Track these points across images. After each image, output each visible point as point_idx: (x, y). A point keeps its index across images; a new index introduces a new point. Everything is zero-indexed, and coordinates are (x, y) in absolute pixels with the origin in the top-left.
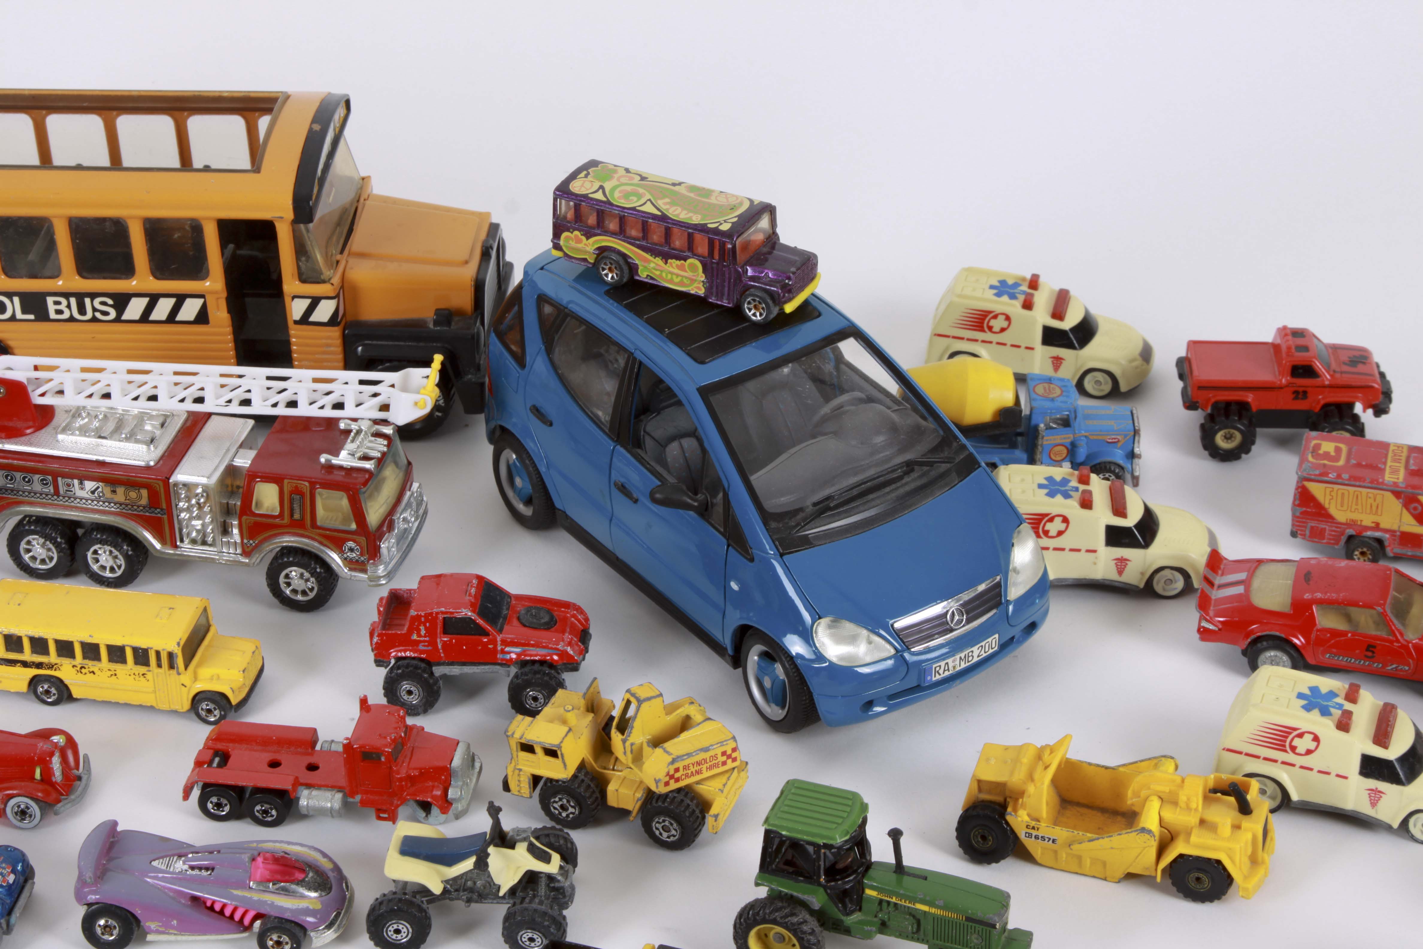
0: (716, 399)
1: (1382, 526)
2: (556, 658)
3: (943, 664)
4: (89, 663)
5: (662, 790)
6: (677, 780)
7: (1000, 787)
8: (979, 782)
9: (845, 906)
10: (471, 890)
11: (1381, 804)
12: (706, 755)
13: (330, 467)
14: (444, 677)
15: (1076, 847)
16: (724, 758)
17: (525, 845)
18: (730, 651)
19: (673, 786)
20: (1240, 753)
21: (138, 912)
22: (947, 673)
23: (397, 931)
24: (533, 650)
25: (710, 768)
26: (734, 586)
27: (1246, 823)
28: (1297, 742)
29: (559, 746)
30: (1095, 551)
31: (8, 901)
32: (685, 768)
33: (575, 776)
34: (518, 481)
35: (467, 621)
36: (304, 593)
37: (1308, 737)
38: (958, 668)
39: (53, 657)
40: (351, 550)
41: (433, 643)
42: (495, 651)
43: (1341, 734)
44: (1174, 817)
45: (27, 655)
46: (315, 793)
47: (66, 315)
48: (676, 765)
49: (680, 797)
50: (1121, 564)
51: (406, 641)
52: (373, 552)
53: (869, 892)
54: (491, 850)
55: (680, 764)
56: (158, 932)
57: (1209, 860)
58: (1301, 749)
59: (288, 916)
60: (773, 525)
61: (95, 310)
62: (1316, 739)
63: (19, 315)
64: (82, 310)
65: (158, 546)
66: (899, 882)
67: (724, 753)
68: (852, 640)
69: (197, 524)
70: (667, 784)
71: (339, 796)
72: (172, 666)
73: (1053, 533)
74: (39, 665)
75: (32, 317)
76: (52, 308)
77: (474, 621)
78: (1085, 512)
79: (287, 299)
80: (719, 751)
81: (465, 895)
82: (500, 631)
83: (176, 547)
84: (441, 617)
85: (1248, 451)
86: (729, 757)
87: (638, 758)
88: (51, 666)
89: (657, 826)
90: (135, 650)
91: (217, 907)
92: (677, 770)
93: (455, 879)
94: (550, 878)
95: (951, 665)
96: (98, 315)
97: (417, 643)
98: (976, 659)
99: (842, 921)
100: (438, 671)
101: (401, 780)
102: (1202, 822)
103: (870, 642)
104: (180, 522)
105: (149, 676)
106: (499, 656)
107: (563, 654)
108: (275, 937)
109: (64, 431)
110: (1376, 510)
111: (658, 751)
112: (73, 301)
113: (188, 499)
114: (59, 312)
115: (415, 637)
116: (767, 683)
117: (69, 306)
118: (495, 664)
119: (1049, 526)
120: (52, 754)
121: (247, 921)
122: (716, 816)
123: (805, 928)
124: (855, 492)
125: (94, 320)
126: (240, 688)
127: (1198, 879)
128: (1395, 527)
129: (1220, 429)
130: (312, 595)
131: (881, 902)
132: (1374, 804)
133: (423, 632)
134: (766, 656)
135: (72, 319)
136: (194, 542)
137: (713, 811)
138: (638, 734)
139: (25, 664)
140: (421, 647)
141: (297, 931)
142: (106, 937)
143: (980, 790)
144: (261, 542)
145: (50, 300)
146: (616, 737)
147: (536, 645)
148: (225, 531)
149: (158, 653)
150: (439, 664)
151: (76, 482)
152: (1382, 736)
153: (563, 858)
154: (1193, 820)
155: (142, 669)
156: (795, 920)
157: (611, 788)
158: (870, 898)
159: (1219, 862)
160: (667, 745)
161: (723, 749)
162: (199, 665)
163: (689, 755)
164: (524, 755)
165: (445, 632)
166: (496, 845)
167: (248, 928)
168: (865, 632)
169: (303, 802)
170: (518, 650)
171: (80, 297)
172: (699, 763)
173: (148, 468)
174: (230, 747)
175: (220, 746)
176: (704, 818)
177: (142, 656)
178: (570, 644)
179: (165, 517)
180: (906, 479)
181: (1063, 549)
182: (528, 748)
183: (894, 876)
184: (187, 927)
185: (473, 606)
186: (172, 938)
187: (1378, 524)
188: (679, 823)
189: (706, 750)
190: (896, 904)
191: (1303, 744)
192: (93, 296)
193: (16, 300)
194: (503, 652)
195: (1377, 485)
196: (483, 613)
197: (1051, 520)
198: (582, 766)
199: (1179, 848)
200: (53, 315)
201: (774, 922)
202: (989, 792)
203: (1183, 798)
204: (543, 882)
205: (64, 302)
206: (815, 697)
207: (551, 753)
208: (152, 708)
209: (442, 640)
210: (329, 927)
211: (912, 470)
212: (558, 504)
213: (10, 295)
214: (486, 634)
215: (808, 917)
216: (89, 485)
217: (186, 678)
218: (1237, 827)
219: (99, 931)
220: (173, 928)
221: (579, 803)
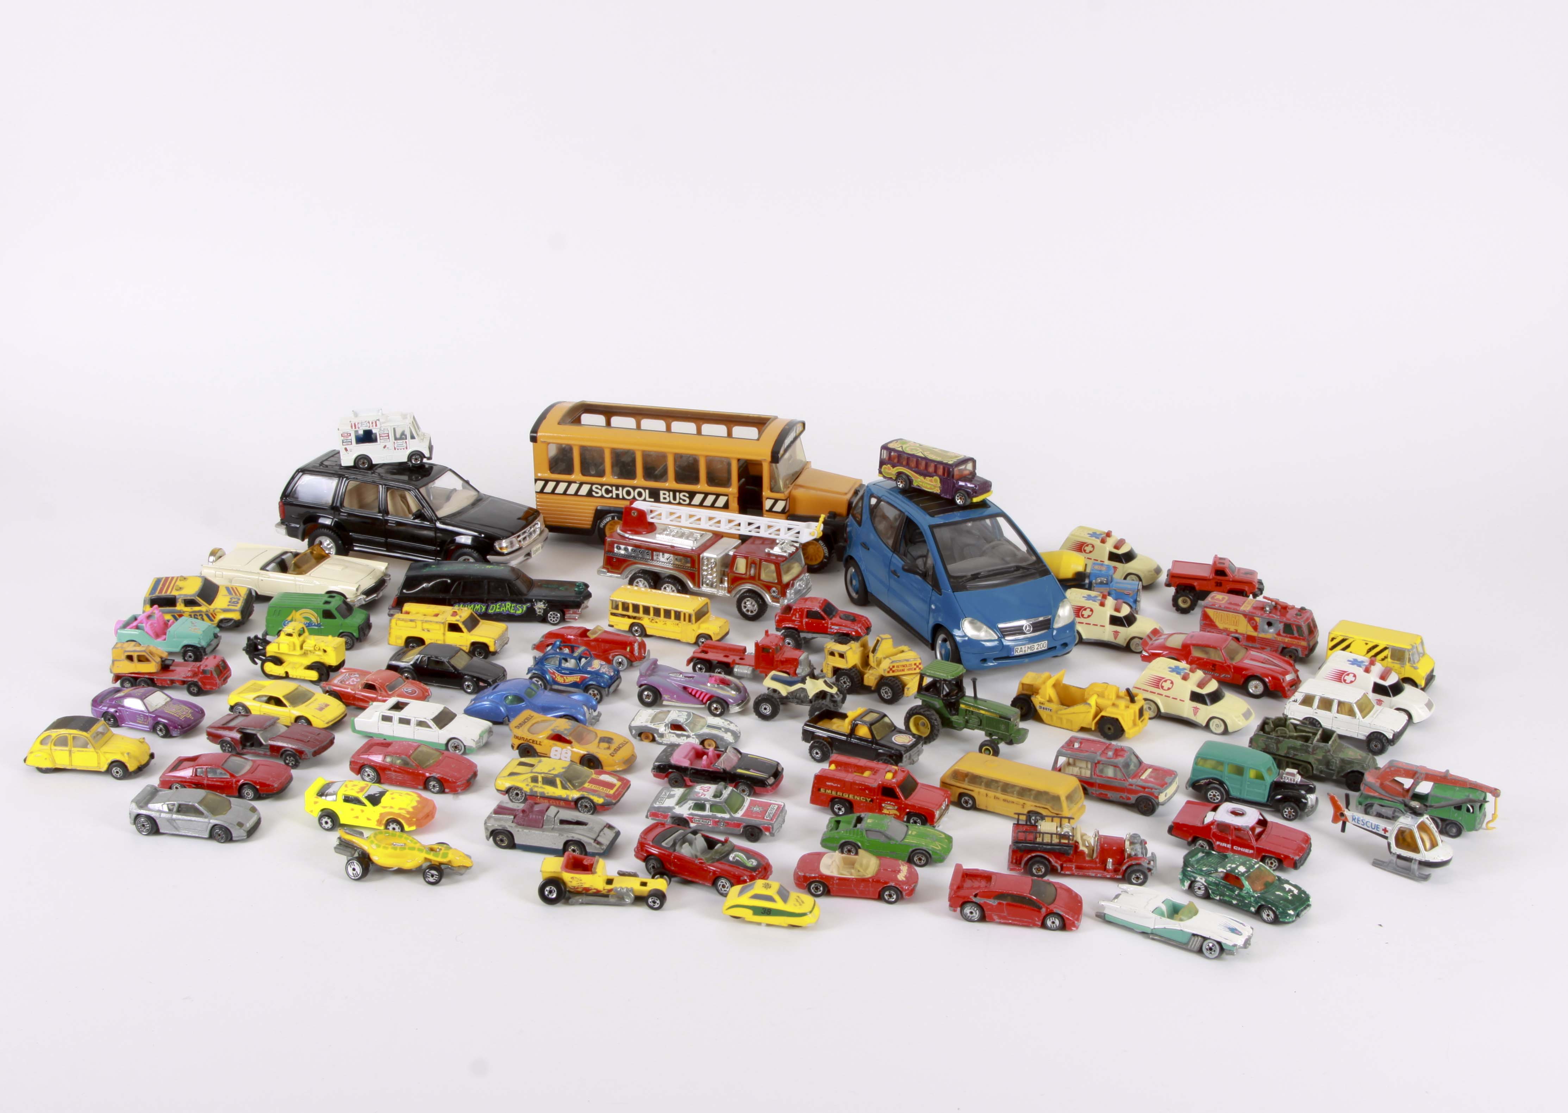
0: (936, 531)
1: (1239, 631)
2: (854, 633)
3: (1019, 647)
4: (656, 617)
5: (887, 675)
6: (893, 671)
7: (1030, 686)
8: (1023, 684)
9: (951, 710)
10: (798, 699)
11: (1198, 714)
12: (908, 663)
13: (769, 554)
14: (805, 638)
15: (1060, 712)
16: (915, 667)
17: (823, 680)
18: (930, 642)
19: (891, 674)
20: (1140, 689)
21: (661, 690)
22: (1021, 653)
23: (765, 709)
24: (843, 628)
25: (909, 670)
26: (933, 607)
27: (1132, 705)
28: (1164, 684)
29: (845, 653)
30: (1103, 626)
31: (610, 681)
32: (898, 667)
33: (851, 669)
34: (854, 582)
35: (817, 612)
36: (752, 612)
37: (1169, 682)
38: (1027, 652)
39: (641, 614)
40: (774, 592)
41: (801, 622)
42: (827, 628)
43: (1183, 682)
44: (1102, 702)
45: (631, 613)
46: (741, 666)
47: (667, 500)
48: (893, 664)
49: (893, 679)
50: (1116, 633)
51: (791, 620)
52: (783, 594)
53: (962, 706)
54: (808, 678)
55: (895, 664)
56: (668, 700)
57: (1113, 718)
58: (1166, 688)
59: (721, 696)
60: (952, 580)
61: (680, 499)
62: (1172, 683)
63: (647, 499)
64: (675, 499)
65: (692, 586)
66: (976, 702)
67: (915, 664)
68: (979, 629)
69: (709, 577)
70: (888, 672)
71: (751, 668)
72: (690, 621)
73: (1086, 616)
74: (635, 618)
75: (653, 500)
76: (662, 496)
77: (819, 613)
78: (1102, 608)
79: (764, 499)
80: (913, 663)
81: (796, 700)
82: (831, 619)
83: (699, 587)
84: (806, 610)
85: (1193, 609)
86: (918, 666)
87: (879, 663)
88: (639, 618)
89: (883, 691)
90: (676, 612)
91: (693, 693)
92: (893, 667)
93: (792, 693)
94: (832, 695)
95: (1023, 650)
96: (681, 501)
97: (794, 621)
98: (1035, 650)
99: (949, 719)
100: (802, 635)
101: (777, 661)
102: (1114, 705)
103: (986, 631)
104: (703, 576)
105: (680, 625)
106: (829, 630)
107: (857, 632)
108: (715, 706)
109: (660, 534)
110: (1236, 623)
111: (887, 659)
112: (671, 493)
113: (707, 565)
114: (665, 498)
115: (794, 618)
116: (943, 652)
117: (669, 496)
118: (827, 634)
119: (1084, 612)
120: (635, 642)
121: (705, 701)
122: (908, 689)
123: (933, 717)
124: (991, 573)
125: (679, 504)
126: (718, 634)
127: (1109, 729)
128: (1244, 632)
129: (1180, 597)
130: (755, 613)
131: (966, 710)
132: (1195, 714)
133: (797, 616)
134: (945, 641)
135: (670, 503)
136: (707, 585)
137: (907, 687)
138: (880, 654)
139: (629, 617)
140: (796, 623)
141: (724, 704)
142: (647, 700)
143: (1023, 689)
144: (736, 587)
145: (662, 492)
146: (871, 655)
147: (846, 626)
148: (722, 582)
149: (685, 614)
150: (803, 632)
151: (661, 554)
152: (1201, 685)
153: (839, 690)
154: (1110, 703)
155: (677, 622)
156: (928, 713)
157: (866, 676)
158: (963, 710)
159: (1117, 720)
160: (891, 658)
161: (915, 662)
162: (701, 623)
163: (900, 661)
164: (831, 657)
165: (807, 617)
166: (811, 678)
167: (705, 704)
168: (985, 627)
169: (736, 670)
170: (837, 628)
171: (675, 492)
172: (904, 666)
173: (692, 550)
174: (709, 650)
175: (705, 649)
176: (903, 690)
177: (678, 615)
178: (860, 627)
179: (697, 573)
180: (1015, 573)
181: (1089, 624)
182: (832, 654)
183: (973, 700)
184: (680, 699)
185: (820, 607)
186: (673, 704)
187: (1237, 631)
188: (892, 690)
189: (907, 660)
190: (972, 712)
191: (1167, 685)
192: (680, 492)
193: (647, 491)
194: (831, 628)
195: (1236, 612)
196: (824, 611)
197: (1085, 610)
198: (855, 666)
199: (1103, 714)
200: (662, 500)
201: (920, 714)
202: (1027, 691)
203: (1106, 693)
204: (828, 698)
205: (667, 493)
206: (961, 653)
207: (842, 656)
208: (678, 641)
209: (805, 620)
210: (738, 705)
211: (1019, 570)
212: (869, 590)
213: (644, 489)
214: (824, 619)
215: (934, 713)
216: (667, 555)
217: (695, 626)
218: (1127, 707)
219: (644, 697)
220: (674, 699)
221: (852, 681)
